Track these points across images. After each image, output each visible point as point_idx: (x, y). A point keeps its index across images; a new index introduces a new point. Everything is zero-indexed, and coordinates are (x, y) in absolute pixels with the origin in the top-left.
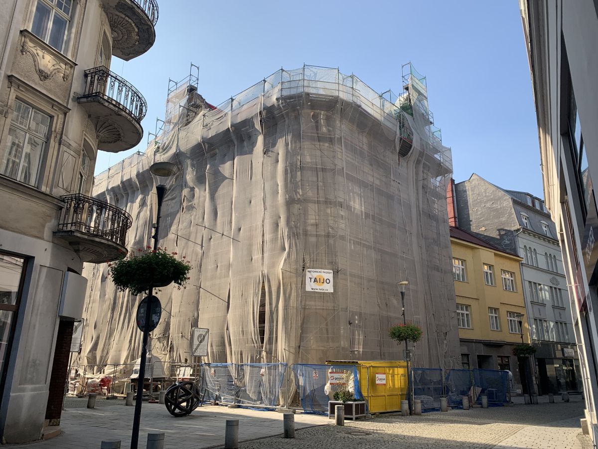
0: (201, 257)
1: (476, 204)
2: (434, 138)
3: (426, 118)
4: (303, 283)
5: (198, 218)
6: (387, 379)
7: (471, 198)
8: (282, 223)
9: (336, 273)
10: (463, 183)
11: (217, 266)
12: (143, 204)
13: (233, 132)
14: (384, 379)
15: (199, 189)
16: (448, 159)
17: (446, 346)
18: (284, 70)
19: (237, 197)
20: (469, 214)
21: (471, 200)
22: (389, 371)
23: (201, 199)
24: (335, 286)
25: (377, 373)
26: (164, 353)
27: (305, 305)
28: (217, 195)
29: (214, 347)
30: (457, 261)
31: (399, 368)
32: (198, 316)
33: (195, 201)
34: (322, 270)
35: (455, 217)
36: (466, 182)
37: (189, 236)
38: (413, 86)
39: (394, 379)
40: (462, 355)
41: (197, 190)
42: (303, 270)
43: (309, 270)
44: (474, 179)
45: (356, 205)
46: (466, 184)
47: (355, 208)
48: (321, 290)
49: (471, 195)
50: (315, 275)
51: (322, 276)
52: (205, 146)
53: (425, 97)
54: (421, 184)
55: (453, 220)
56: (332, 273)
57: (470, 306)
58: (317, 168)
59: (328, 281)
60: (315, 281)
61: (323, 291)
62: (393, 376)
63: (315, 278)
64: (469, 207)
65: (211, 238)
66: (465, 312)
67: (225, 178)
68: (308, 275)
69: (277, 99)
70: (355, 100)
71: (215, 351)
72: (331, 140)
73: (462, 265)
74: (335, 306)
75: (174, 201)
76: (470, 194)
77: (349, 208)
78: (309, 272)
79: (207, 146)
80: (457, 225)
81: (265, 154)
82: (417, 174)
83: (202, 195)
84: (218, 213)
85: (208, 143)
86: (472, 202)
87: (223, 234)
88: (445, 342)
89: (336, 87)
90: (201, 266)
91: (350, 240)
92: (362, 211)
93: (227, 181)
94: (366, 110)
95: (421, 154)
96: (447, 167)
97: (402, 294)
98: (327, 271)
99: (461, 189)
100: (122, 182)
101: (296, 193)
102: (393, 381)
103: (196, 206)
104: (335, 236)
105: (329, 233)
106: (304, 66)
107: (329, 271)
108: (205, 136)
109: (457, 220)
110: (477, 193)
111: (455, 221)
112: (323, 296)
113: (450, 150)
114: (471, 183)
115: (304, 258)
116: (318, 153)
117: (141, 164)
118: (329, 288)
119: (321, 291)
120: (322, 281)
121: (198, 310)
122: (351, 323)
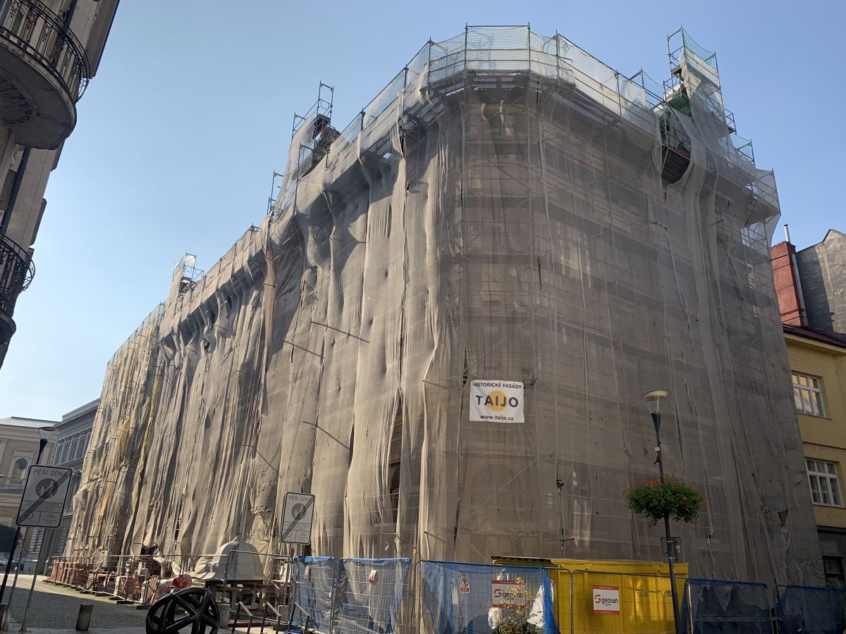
0: (320, 375)
1: (840, 283)
2: (738, 156)
3: (718, 120)
4: (465, 407)
5: (320, 313)
6: (624, 601)
7: (828, 272)
8: (431, 301)
9: (529, 386)
10: (812, 249)
11: (340, 388)
12: (257, 304)
13: (365, 164)
14: (614, 601)
15: (323, 267)
16: (769, 191)
17: (787, 539)
18: (434, 43)
19: (369, 268)
20: (826, 302)
21: (829, 278)
22: (635, 582)
23: (325, 283)
24: (528, 411)
25: (598, 587)
26: (266, 538)
27: (467, 449)
28: (344, 272)
29: (328, 530)
30: (803, 380)
31: (659, 579)
32: (312, 474)
33: (317, 288)
34: (502, 382)
35: (800, 310)
36: (816, 247)
37: (308, 345)
38: (689, 67)
39: (648, 603)
40: (824, 558)
41: (320, 269)
42: (464, 382)
43: (477, 381)
44: (831, 240)
45: (571, 262)
46: (817, 251)
47: (568, 269)
48: (499, 418)
49: (828, 269)
50: (488, 391)
51: (500, 393)
52: (327, 196)
53: (715, 86)
54: (713, 232)
55: (797, 314)
56: (522, 387)
57: (837, 463)
58: (492, 198)
59: (513, 402)
60: (488, 401)
61: (504, 421)
62: (645, 593)
63: (488, 397)
64: (827, 290)
65: (334, 343)
66: (828, 476)
67: (355, 242)
68: (475, 392)
69: (423, 90)
70: (564, 76)
71: (328, 535)
72: (520, 150)
73: (815, 386)
74: (528, 449)
75: (292, 293)
76: (827, 265)
77: (556, 267)
78: (476, 385)
79: (331, 196)
80: (806, 323)
81: (408, 189)
82: (705, 214)
83: (326, 275)
84: (345, 300)
85: (332, 192)
86: (832, 280)
87: (349, 335)
88: (784, 530)
89: (524, 55)
90: (319, 389)
91: (559, 325)
92: (585, 275)
93: (357, 247)
94: (589, 95)
95: (710, 178)
96: (769, 204)
97: (654, 416)
98: (511, 383)
99: (808, 260)
100: (233, 276)
101: (454, 244)
102: (645, 605)
103: (318, 296)
104: (527, 319)
105: (514, 312)
106: (466, 28)
107: (516, 383)
108: (327, 181)
109: (804, 314)
110: (841, 263)
111: (801, 317)
112: (503, 430)
113: (772, 173)
114: (827, 247)
115: (466, 360)
116: (496, 173)
117: (254, 244)
118: (515, 415)
119: (500, 421)
120: (501, 401)
121: (312, 465)
122: (563, 484)
